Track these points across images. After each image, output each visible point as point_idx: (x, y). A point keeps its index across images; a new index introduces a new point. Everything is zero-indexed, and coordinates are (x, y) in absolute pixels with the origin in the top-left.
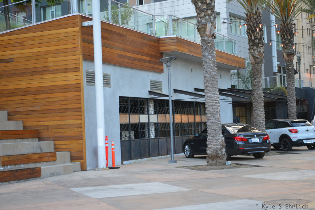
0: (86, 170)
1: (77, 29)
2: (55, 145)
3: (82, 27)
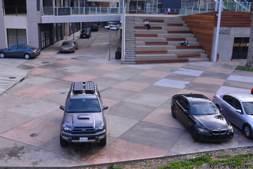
0: (210, 61)
1: (214, 16)
2: (205, 52)
3: (216, 16)
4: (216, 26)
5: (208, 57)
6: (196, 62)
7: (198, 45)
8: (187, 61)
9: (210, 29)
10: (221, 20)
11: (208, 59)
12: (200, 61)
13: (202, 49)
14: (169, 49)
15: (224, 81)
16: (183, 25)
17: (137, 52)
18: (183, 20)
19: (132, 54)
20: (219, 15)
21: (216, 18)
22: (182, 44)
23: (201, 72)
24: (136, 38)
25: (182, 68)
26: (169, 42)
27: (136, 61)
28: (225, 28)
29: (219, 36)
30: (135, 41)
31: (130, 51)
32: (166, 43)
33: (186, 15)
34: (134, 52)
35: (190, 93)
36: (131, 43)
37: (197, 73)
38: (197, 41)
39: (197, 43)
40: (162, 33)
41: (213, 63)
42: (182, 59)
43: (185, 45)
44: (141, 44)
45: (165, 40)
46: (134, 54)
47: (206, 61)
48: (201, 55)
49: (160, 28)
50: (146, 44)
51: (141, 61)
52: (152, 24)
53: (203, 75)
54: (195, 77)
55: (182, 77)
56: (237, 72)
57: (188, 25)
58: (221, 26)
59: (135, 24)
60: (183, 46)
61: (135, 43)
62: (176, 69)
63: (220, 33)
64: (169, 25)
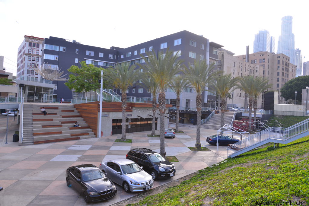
0: (97, 137)
2: (92, 131)
3: (98, 104)
4: (99, 111)
5: (95, 134)
6: (86, 139)
7: (87, 126)
8: (79, 139)
9: (95, 114)
10: (102, 108)
11: (95, 136)
12: (89, 138)
13: (90, 129)
14: (63, 130)
15: (107, 151)
16: (75, 111)
17: (34, 135)
18: (74, 107)
19: (29, 136)
20: (101, 104)
21: (99, 106)
22: (74, 126)
23: (90, 146)
24: (34, 122)
25: (75, 144)
26: (63, 125)
27: (33, 142)
28: (106, 113)
29: (102, 118)
30: (33, 125)
31: (28, 134)
32: (61, 126)
33: (76, 104)
34: (31, 134)
35: (81, 164)
36: (29, 127)
37: (87, 147)
38: (86, 123)
39: (86, 125)
40: (57, 117)
41: (99, 139)
42: (74, 137)
43: (77, 126)
44: (38, 127)
45: (60, 123)
46: (32, 136)
47: (93, 138)
48: (89, 133)
49: (56, 114)
50: (43, 127)
51: (38, 142)
52: (48, 111)
53: (92, 149)
54: (86, 151)
55: (75, 152)
56: (116, 144)
57: (78, 111)
58: (102, 111)
59: (32, 111)
60: (75, 127)
61: (33, 127)
62: (70, 146)
63: (102, 116)
64: (63, 111)
